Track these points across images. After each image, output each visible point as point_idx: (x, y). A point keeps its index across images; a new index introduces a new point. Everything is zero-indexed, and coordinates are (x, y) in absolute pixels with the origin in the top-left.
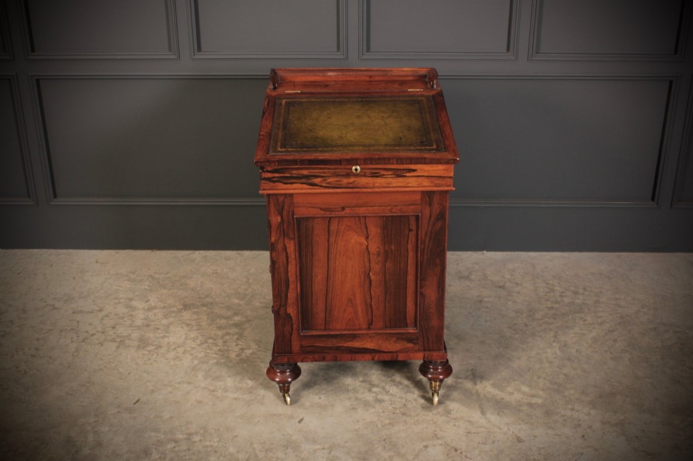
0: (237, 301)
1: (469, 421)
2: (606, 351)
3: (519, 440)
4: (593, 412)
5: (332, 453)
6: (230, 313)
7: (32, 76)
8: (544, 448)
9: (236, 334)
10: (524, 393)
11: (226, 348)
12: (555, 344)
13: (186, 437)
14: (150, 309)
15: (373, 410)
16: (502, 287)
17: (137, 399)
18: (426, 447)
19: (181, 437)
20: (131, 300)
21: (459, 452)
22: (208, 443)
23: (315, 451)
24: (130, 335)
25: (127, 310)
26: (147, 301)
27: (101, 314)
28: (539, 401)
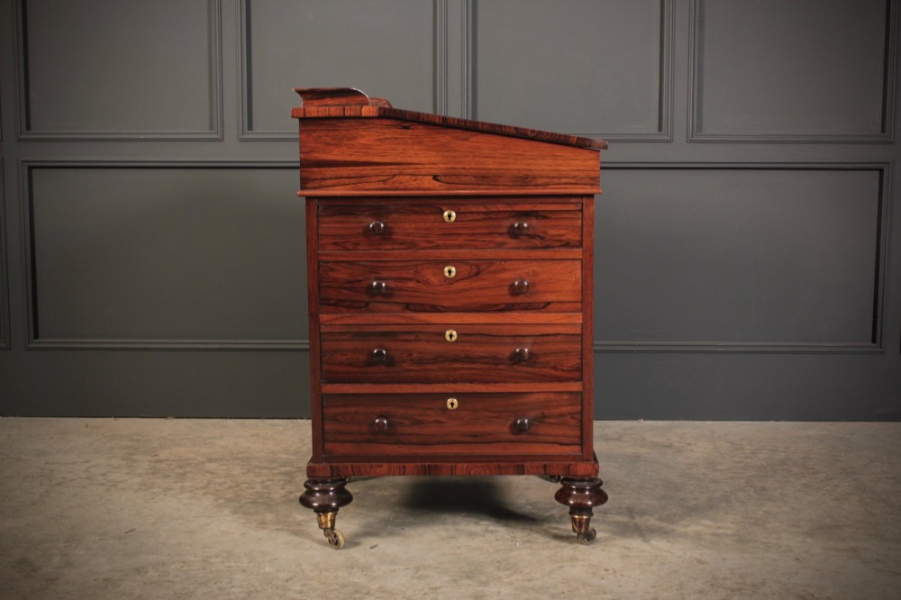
0: (284, 456)
1: (625, 547)
2: (824, 495)
3: (700, 562)
4: (809, 540)
5: (420, 573)
6: (274, 465)
7: (23, 162)
8: (739, 569)
9: (284, 480)
10: (705, 526)
11: (265, 491)
12: (747, 488)
13: (200, 558)
14: (157, 461)
15: (482, 538)
16: (669, 446)
17: (130, 529)
18: (561, 567)
19: (193, 559)
20: (130, 454)
21: (611, 572)
22: (233, 564)
23: (395, 570)
24: (126, 480)
25: (125, 462)
26: (156, 455)
27: (86, 465)
28: (729, 532)
